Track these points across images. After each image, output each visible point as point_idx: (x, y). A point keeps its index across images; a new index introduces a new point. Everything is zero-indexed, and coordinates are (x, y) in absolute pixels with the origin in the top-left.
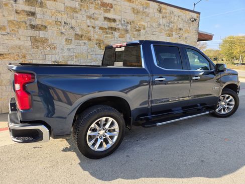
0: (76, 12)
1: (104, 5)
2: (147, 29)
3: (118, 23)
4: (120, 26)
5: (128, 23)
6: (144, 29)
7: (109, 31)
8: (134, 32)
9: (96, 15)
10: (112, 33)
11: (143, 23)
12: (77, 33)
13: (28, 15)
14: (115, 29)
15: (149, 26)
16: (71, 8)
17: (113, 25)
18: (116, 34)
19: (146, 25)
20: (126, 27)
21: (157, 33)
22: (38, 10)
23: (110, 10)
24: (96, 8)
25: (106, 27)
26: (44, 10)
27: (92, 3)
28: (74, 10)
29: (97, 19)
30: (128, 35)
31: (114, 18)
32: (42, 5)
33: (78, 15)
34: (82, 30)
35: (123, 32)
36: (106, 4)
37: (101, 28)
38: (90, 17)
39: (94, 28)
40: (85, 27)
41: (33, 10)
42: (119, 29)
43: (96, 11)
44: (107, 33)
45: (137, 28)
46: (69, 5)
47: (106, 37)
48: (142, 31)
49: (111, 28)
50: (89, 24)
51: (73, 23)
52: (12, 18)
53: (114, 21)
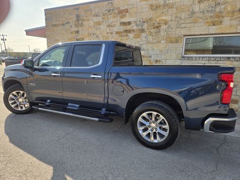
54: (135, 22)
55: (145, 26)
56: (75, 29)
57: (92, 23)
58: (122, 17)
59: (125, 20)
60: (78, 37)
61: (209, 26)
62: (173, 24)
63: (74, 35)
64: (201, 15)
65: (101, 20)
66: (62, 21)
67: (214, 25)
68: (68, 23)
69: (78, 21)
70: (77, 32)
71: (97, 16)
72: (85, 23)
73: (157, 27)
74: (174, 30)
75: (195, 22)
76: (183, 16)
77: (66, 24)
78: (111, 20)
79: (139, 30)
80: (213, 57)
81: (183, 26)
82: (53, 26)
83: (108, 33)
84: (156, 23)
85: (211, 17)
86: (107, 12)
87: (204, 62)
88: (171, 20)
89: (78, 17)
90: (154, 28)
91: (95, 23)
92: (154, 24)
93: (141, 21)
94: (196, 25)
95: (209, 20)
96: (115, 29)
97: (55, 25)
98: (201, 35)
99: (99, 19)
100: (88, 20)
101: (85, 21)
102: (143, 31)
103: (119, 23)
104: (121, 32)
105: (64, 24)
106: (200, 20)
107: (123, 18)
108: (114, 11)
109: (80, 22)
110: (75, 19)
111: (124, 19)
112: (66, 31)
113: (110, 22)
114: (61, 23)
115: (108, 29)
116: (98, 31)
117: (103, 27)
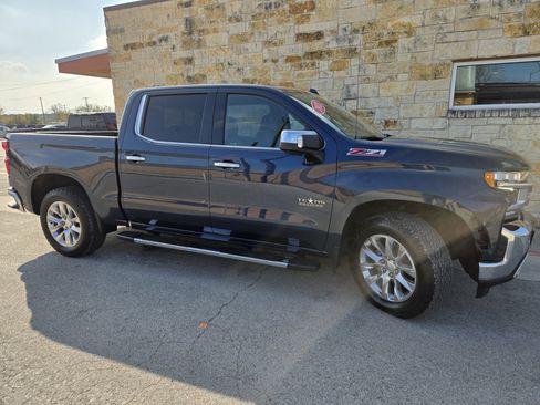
0: (246, 41)
1: (295, 9)
2: (419, 32)
3: (327, 39)
4: (333, 46)
5: (356, 31)
6: (409, 34)
7: (307, 61)
8: (375, 51)
9: (279, 36)
10: (313, 65)
11: (405, 20)
12: (246, 77)
13: (185, 63)
14: (319, 55)
15: (428, 20)
16: (237, 35)
17: (317, 45)
18: (324, 64)
19: (416, 20)
20: (350, 41)
21: (464, 36)
22: (195, 53)
23: (308, 17)
24: (280, 22)
25: (300, 54)
26: (203, 50)
27: (272, 15)
28: (243, 38)
29: (281, 43)
30: (355, 61)
31: (320, 29)
32: (200, 44)
33: (248, 45)
34: (254, 70)
35: (340, 57)
36: (301, 5)
37: (289, 59)
38: (268, 43)
39: (275, 61)
40: (258, 63)
41: (190, 55)
42: (329, 53)
43: (281, 28)
44: (301, 67)
45: (385, 38)
46: (236, 32)
47: (298, 76)
48: (404, 41)
49: (312, 54)
50: (266, 57)
51: (241, 60)
52: (170, 72)
53: (319, 35)
54: (332, 32)
55: (358, 40)
56: (185, 54)
57: (224, 38)
58: (299, 22)
59: (310, 27)
60: (191, 74)
61: (515, 35)
62: (427, 34)
63: (181, 68)
64: (495, 12)
65: (249, 30)
66: (151, 36)
67: (526, 33)
68: (166, 39)
69: (190, 33)
70: (190, 61)
71: (238, 20)
72: (209, 39)
73: (388, 43)
74: (430, 47)
75: (480, 28)
76: (452, 13)
77: (161, 41)
78: (274, 28)
79: (343, 51)
80: (525, 110)
81: (451, 37)
82: (126, 47)
83: (265, 61)
84: (385, 33)
85: (520, 15)
86: (263, 10)
87: (503, 121)
88: (423, 26)
89: (189, 23)
90: (380, 44)
91: (232, 37)
92: (380, 35)
93: (349, 29)
94: (482, 34)
95: (515, 23)
96: (284, 51)
97: (133, 46)
98: (496, 58)
99: (242, 28)
100: (215, 31)
101: (208, 33)
102: (352, 52)
103: (293, 35)
104: (299, 58)
105: (154, 43)
106: (494, 23)
107: (303, 22)
108: (281, 8)
109: (195, 36)
110: (182, 28)
111: (305, 25)
112: (160, 60)
113: (271, 34)
114: (146, 40)
115: (265, 50)
116: (242, 57)
117: (254, 47)
